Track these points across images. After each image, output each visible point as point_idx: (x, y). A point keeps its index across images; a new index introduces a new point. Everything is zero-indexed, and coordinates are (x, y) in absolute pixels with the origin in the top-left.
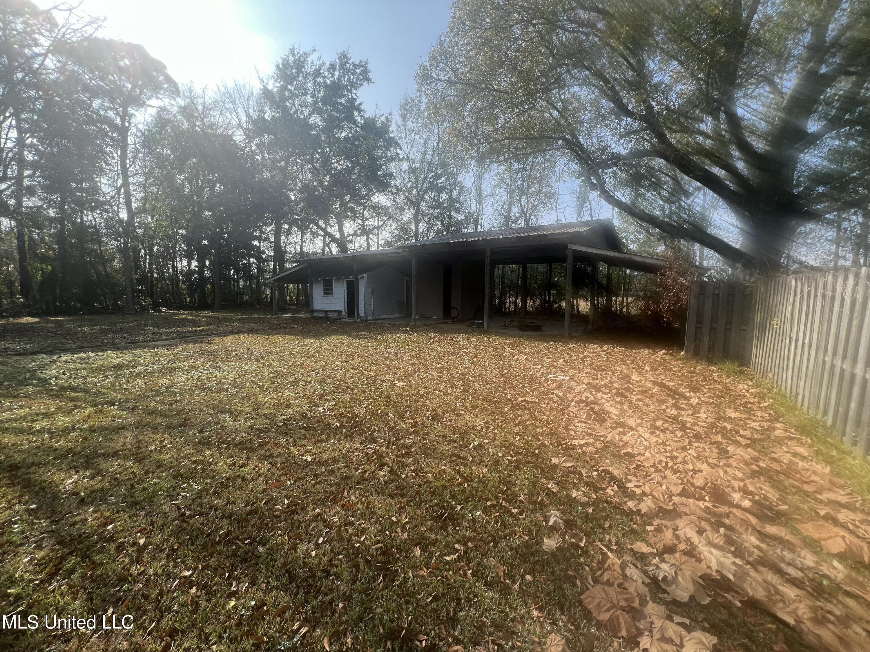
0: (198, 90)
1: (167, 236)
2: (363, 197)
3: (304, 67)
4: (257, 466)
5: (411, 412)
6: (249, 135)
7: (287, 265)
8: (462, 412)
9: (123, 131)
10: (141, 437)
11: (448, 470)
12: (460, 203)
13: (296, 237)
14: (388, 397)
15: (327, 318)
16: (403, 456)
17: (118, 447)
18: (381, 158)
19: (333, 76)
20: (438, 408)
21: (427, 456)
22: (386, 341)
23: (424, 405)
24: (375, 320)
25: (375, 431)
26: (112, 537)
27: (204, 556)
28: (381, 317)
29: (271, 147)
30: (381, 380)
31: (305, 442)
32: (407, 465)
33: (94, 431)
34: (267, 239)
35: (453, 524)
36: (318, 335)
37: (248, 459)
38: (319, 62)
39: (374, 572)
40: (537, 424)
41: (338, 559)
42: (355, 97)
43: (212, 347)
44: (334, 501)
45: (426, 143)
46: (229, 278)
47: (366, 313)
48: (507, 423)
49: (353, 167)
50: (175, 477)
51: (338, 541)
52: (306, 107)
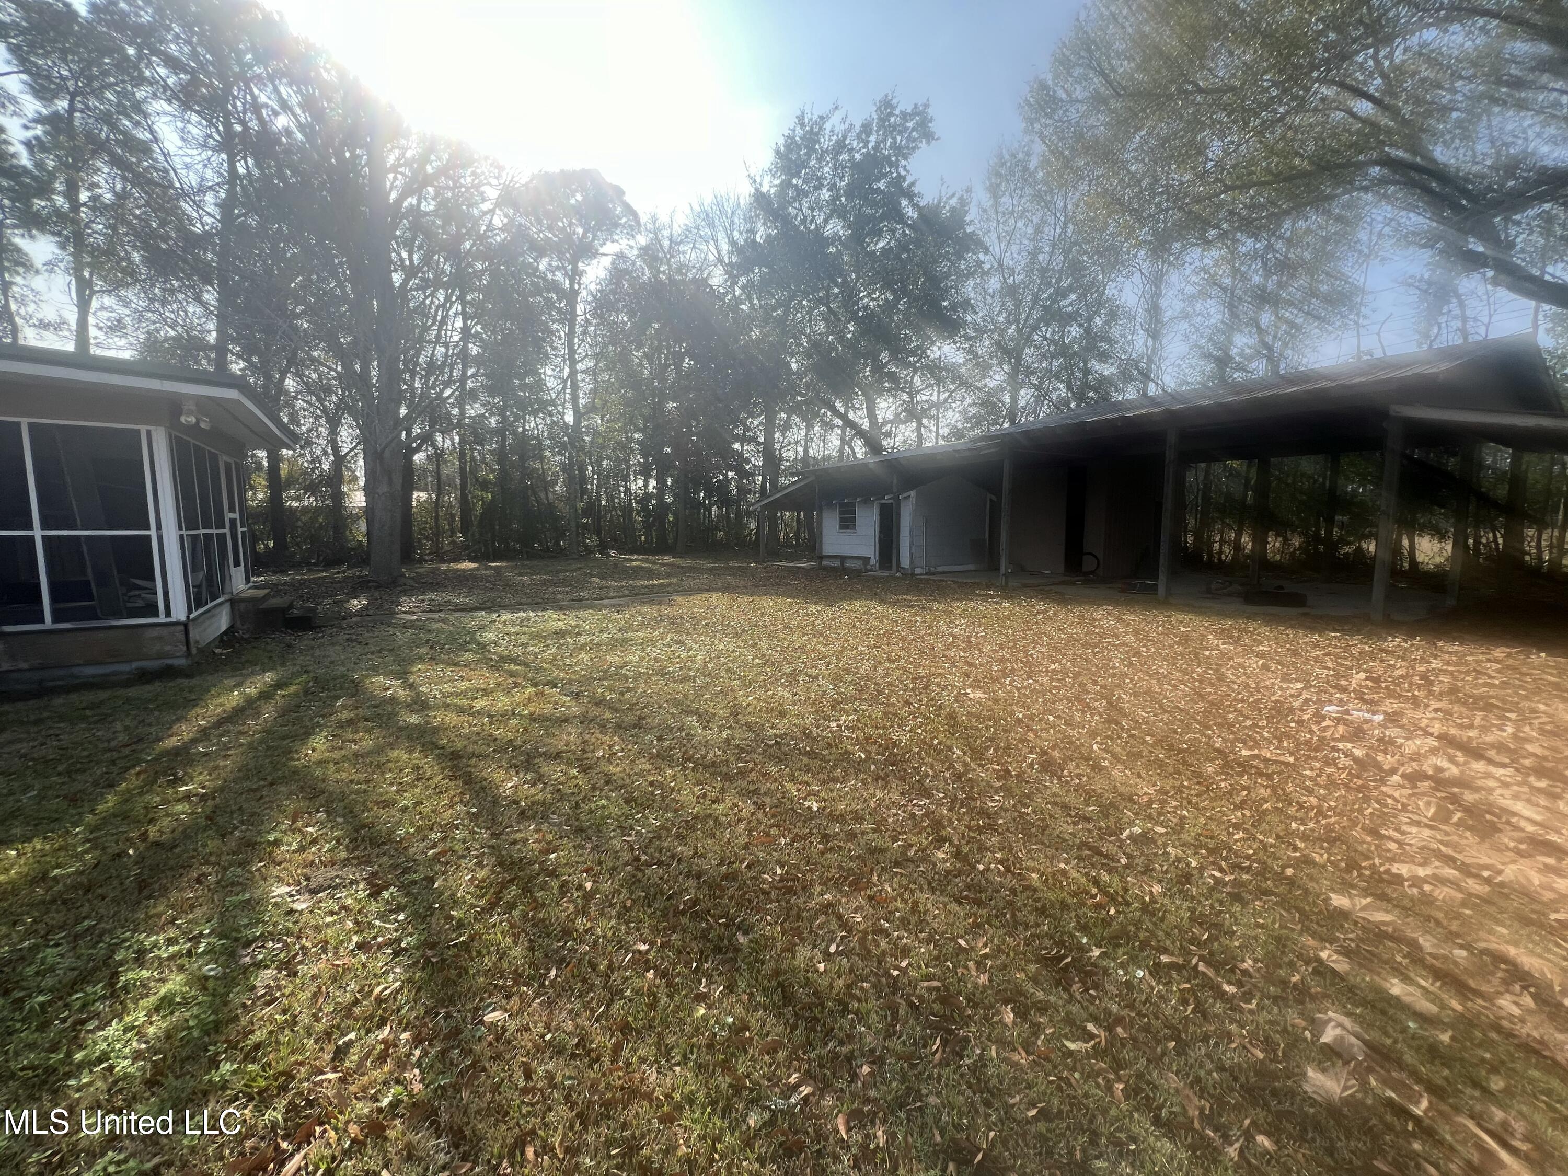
0: (664, 219)
1: (619, 443)
2: (914, 353)
3: (818, 142)
4: (735, 805)
5: (996, 750)
6: (732, 275)
7: (784, 481)
8: (1106, 764)
9: (572, 296)
10: (587, 737)
11: (1074, 874)
12: (1110, 341)
13: (798, 433)
14: (952, 716)
15: (844, 570)
16: (980, 830)
17: (561, 746)
18: (947, 276)
19: (865, 146)
20: (1053, 747)
21: (1028, 837)
22: (948, 613)
23: (1022, 741)
24: (930, 573)
25: (927, 776)
26: (554, 870)
27: (665, 928)
28: (940, 569)
29: (762, 289)
30: (938, 685)
31: (808, 777)
32: (987, 849)
33: (535, 720)
34: (754, 440)
35: (1082, 981)
36: (829, 598)
37: (723, 790)
38: (843, 127)
39: (924, 1028)
40: (1292, 811)
41: (862, 988)
42: (903, 173)
43: (675, 611)
44: (856, 886)
45: (1038, 230)
46: (698, 504)
47: (912, 562)
48: (1212, 800)
49: (897, 300)
50: (627, 802)
51: (862, 958)
52: (820, 209)
